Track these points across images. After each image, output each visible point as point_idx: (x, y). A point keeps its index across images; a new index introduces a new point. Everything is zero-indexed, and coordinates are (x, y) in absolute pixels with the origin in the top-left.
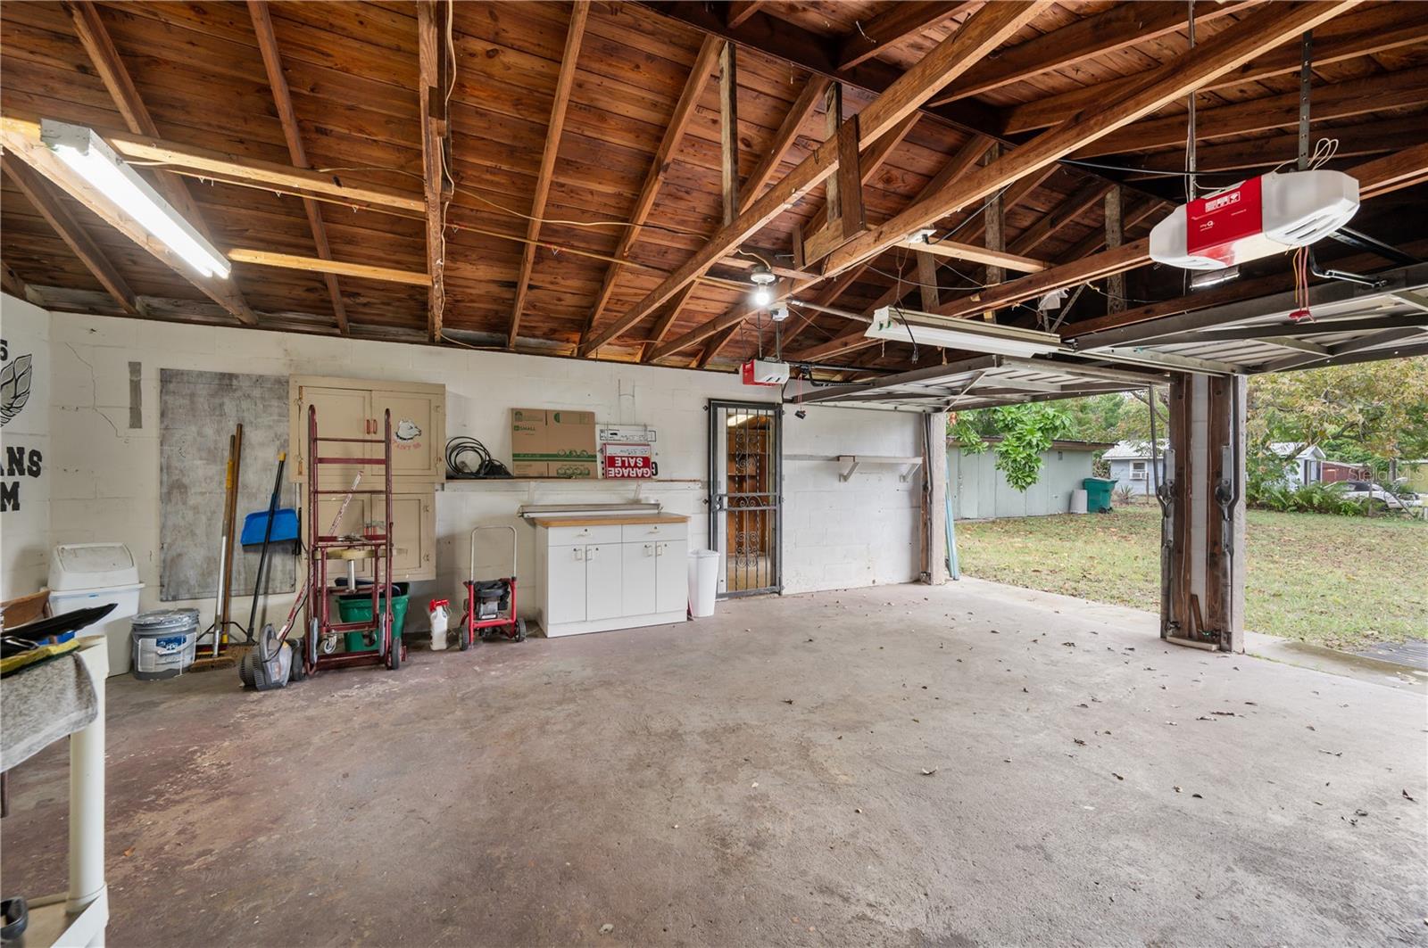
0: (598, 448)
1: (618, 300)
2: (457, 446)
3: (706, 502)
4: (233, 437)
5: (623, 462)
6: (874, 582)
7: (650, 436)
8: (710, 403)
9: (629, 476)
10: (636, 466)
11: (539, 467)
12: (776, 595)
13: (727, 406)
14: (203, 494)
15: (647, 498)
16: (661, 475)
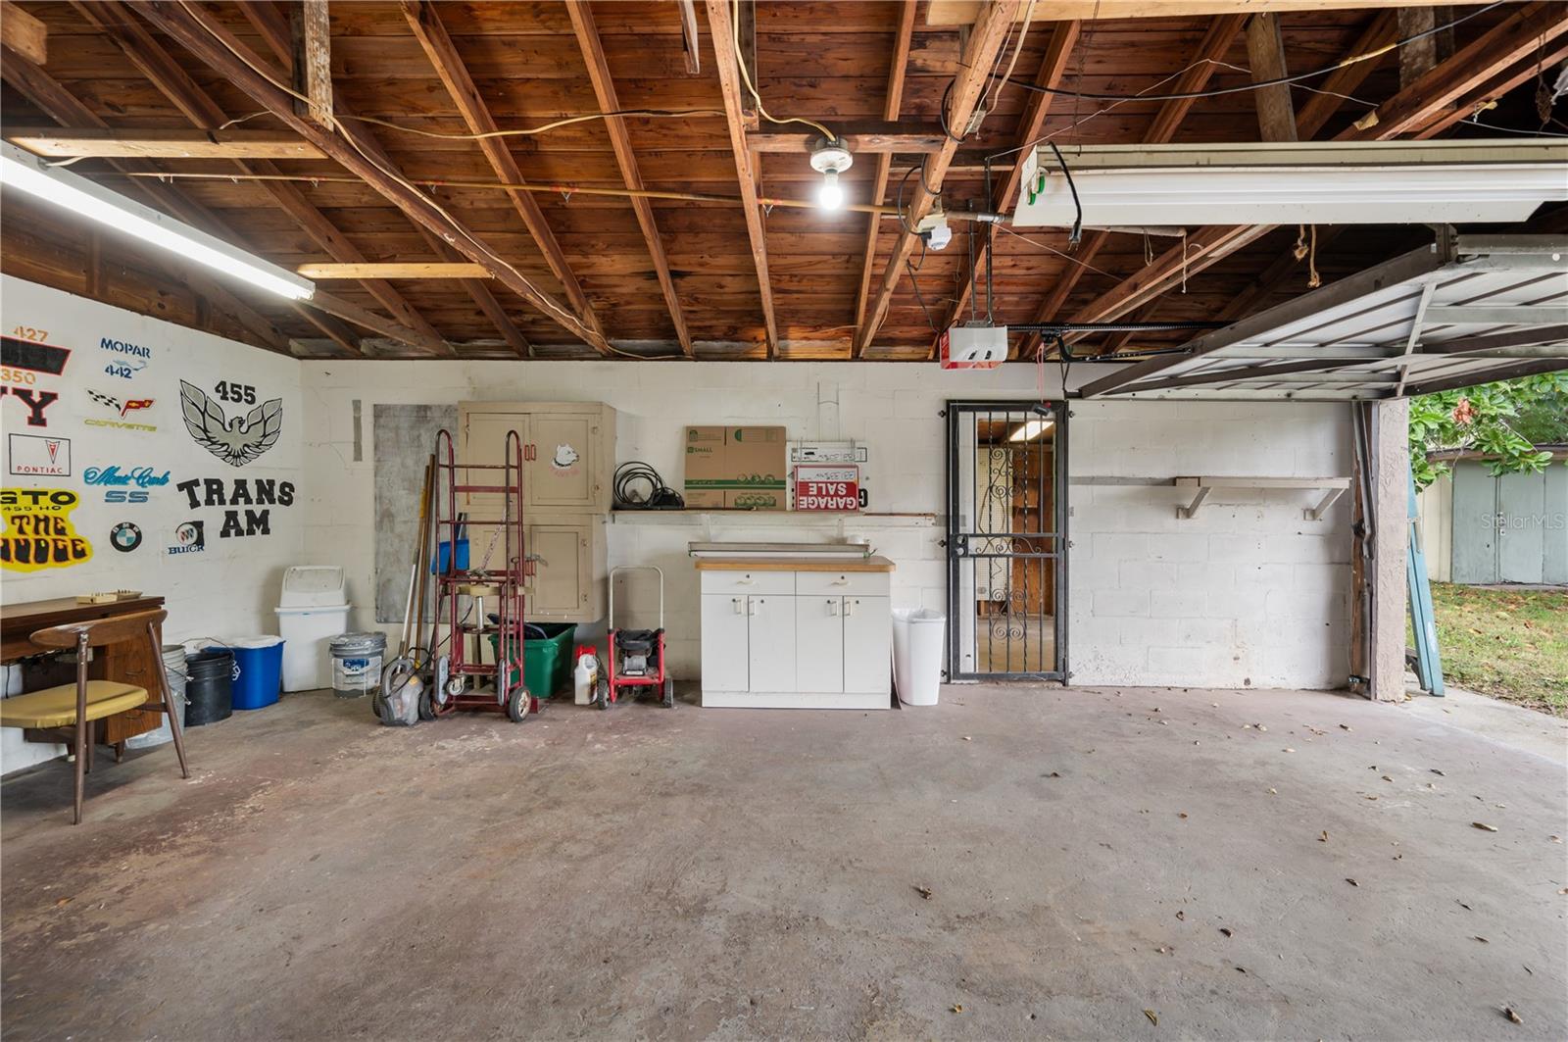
0: (788, 472)
1: (792, 276)
2: (627, 473)
3: (943, 544)
4: (428, 467)
5: (820, 489)
6: (1247, 682)
7: (858, 455)
8: (948, 407)
9: (826, 507)
10: (836, 494)
11: (714, 496)
12: (1059, 685)
13: (974, 409)
14: (405, 522)
15: (853, 537)
16: (872, 506)
